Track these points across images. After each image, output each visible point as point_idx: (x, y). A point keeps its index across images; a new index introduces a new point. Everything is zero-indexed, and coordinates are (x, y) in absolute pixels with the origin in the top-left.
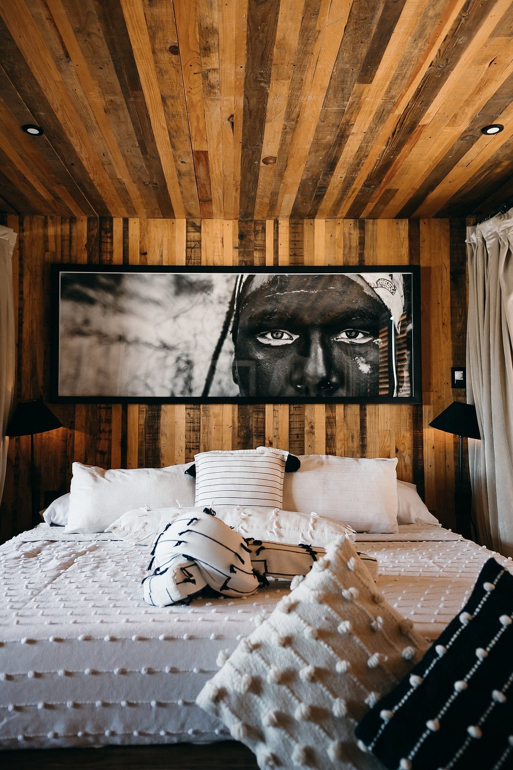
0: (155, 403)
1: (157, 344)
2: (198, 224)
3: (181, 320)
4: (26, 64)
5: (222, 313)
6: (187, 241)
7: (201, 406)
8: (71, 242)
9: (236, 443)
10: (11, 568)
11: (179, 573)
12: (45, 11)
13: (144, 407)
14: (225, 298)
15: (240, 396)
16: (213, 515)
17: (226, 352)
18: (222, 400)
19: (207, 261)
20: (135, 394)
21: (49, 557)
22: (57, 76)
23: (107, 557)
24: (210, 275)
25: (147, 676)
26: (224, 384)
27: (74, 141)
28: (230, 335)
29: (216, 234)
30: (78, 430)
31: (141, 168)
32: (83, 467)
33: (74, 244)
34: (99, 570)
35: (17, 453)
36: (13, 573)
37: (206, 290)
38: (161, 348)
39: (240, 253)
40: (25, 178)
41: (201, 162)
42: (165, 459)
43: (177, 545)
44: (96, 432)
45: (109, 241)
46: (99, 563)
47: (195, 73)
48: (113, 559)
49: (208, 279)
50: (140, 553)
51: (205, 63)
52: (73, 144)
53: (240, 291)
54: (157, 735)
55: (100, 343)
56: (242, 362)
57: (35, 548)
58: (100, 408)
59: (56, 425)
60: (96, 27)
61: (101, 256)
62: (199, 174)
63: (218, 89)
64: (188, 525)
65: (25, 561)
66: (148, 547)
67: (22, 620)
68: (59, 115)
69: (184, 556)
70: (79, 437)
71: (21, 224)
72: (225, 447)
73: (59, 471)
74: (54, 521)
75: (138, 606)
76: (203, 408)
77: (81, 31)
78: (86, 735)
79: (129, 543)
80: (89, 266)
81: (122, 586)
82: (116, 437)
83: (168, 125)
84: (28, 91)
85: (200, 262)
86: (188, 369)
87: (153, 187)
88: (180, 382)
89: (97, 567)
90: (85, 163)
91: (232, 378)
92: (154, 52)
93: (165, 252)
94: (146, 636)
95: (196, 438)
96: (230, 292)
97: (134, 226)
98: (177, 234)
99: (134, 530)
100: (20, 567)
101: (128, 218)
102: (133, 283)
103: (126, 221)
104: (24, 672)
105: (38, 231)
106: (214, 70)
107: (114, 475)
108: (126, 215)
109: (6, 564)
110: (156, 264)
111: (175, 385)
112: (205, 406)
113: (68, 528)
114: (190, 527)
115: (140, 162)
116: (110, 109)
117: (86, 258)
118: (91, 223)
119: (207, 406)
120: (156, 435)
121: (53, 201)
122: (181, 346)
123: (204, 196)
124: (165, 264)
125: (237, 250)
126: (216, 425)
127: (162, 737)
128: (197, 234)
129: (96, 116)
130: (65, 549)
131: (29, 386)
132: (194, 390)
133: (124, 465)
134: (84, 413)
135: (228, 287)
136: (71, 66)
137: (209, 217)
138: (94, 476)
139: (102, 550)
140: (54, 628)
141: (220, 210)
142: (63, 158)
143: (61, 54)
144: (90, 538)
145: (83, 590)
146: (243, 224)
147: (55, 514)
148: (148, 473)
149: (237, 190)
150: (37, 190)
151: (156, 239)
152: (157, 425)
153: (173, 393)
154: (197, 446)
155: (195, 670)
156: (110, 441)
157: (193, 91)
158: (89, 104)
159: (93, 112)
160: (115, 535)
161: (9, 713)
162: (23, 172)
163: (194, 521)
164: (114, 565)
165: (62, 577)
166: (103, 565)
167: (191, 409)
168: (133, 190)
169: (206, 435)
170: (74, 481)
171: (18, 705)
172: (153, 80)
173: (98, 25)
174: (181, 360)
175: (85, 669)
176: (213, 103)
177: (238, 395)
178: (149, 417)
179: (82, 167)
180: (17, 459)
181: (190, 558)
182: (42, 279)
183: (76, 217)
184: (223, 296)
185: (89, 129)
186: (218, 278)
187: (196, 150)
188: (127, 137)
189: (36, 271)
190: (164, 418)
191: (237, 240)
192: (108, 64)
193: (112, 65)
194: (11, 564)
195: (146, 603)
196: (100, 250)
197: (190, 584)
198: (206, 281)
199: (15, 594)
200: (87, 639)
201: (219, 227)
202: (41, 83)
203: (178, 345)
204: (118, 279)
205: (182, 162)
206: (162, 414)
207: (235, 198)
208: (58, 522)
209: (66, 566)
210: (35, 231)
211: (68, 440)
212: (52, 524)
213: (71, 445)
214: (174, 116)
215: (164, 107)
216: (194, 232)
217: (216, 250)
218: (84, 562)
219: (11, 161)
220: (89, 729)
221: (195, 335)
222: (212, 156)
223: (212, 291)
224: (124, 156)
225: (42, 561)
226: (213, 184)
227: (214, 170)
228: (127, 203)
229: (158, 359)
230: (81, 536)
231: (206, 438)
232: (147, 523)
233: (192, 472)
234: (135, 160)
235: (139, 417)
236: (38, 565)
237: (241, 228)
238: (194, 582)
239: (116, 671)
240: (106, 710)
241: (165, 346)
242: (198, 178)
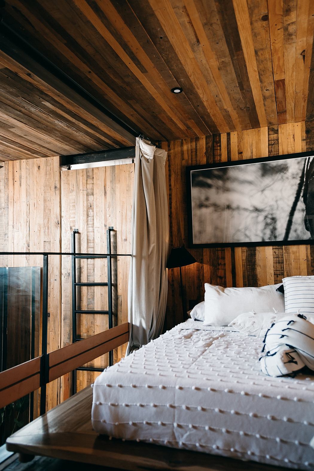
0: (252, 246)
1: (251, 209)
2: (276, 129)
3: (267, 192)
4: (175, 53)
5: (295, 185)
6: (269, 141)
7: (283, 247)
8: (196, 152)
9: (310, 271)
10: (178, 344)
11: (285, 356)
12: (187, 18)
13: (245, 249)
14: (297, 174)
15: (311, 239)
16: (305, 319)
17: (299, 210)
18: (299, 242)
19: (283, 152)
20: (239, 241)
21: (197, 339)
22: (191, 55)
23: (232, 342)
24: (286, 161)
25: (272, 421)
26: (299, 232)
27: (200, 92)
28: (301, 199)
29: (289, 133)
30: (206, 264)
31: (239, 99)
32: (211, 286)
33: (198, 153)
34: (228, 349)
35: (173, 278)
36: (180, 347)
37: (283, 170)
38: (254, 211)
39: (307, 143)
40: (171, 119)
41: (280, 87)
42: (261, 281)
43: (281, 337)
44: (216, 265)
45: (219, 148)
46: (228, 345)
47: (278, 29)
48: (237, 343)
49: (284, 163)
50: (252, 341)
51: (286, 21)
52: (199, 93)
53: (308, 168)
54: (282, 461)
55: (216, 211)
56: (311, 216)
57: (189, 333)
58: (218, 250)
59: (193, 261)
60: (216, 19)
61: (214, 158)
62: (278, 96)
63: (295, 35)
64: (288, 324)
65: (185, 341)
66: (256, 337)
67: (191, 376)
68: (192, 78)
69: (287, 345)
70: (206, 268)
71: (169, 146)
72: (302, 273)
73: (196, 288)
74: (196, 318)
75: (259, 374)
76: (285, 248)
77: (207, 24)
78: (236, 451)
79: (244, 334)
80: (208, 165)
81: (246, 361)
82: (228, 268)
83: (258, 67)
84: (175, 68)
85: (279, 153)
86: (273, 223)
87: (246, 110)
88: (268, 232)
89: (227, 347)
90: (205, 103)
91: (305, 227)
92: (251, 23)
93: (254, 150)
94: (268, 395)
95: (281, 268)
96: (301, 170)
97: (234, 137)
98: (262, 137)
99: (247, 326)
100: (183, 344)
101: (230, 133)
102: (234, 172)
103: (229, 135)
104: (195, 406)
105: (178, 149)
106: (292, 23)
107: (230, 291)
108: (229, 131)
109: (175, 341)
110: (248, 158)
111: (264, 234)
112: (286, 247)
113: (206, 323)
114: (289, 326)
115: (238, 96)
116: (222, 67)
117: (205, 160)
118: (208, 140)
119: (288, 247)
120: (254, 266)
121: (186, 130)
122: (268, 209)
123: (281, 109)
124: (254, 157)
125: (305, 141)
126: (294, 259)
127: (286, 463)
128: (276, 135)
129: (213, 74)
130: (206, 335)
131: (177, 238)
132: (277, 236)
133: (235, 285)
134: (208, 253)
135: (299, 167)
136: (200, 47)
137: (284, 123)
138: (218, 291)
139: (228, 337)
140: (210, 383)
141: (292, 117)
142: (193, 103)
143: (194, 41)
144: (219, 329)
145: (222, 361)
146: (309, 123)
147: (197, 314)
148: (252, 290)
149: (305, 101)
150: (177, 125)
151: (248, 142)
152: (254, 260)
153: (263, 239)
154: (282, 273)
155: (305, 423)
156: (225, 270)
157: (276, 42)
158: (209, 67)
159: (211, 72)
160: (235, 328)
161: (190, 429)
162: (170, 115)
163: (292, 323)
164: (237, 347)
165: (207, 351)
166: (231, 346)
167: (276, 249)
168: (234, 114)
169: (288, 266)
170: (206, 294)
171: (194, 425)
172: (250, 41)
173: (217, 17)
174: (268, 218)
175: (231, 410)
176: (290, 46)
177: (310, 238)
178: (248, 255)
179: (204, 106)
180: (173, 281)
181: (291, 347)
182: (181, 176)
183: (199, 137)
184: (295, 173)
185: (208, 82)
186: (291, 162)
187: (277, 80)
188: (231, 82)
189: (177, 172)
190: (258, 255)
191: (305, 135)
192: (222, 40)
193: (224, 39)
194: (178, 341)
195: (263, 373)
196: (214, 153)
197: (293, 364)
198: (283, 165)
199: (183, 359)
200: (231, 392)
201: (291, 128)
202: (182, 62)
203: (265, 208)
204: (225, 171)
205: (267, 90)
206: (257, 253)
207: (304, 106)
208: (199, 319)
209: (209, 345)
210: (176, 149)
211: (200, 270)
212: (196, 320)
213: (202, 273)
214: (262, 61)
215: (256, 57)
216: (273, 134)
217: (290, 144)
218: (218, 344)
219: (165, 111)
220: (237, 448)
221: (276, 201)
222: (288, 82)
223: (288, 171)
224: (229, 94)
225: (194, 341)
226: (287, 100)
227: (289, 90)
228: (230, 123)
229: (253, 218)
230: (213, 328)
231: (288, 267)
232: (254, 322)
233: (281, 290)
234: (236, 95)
235: (242, 255)
236: (193, 343)
237: (308, 126)
238: (296, 363)
239: (251, 414)
240: (247, 438)
241: (257, 210)
242: (277, 98)
